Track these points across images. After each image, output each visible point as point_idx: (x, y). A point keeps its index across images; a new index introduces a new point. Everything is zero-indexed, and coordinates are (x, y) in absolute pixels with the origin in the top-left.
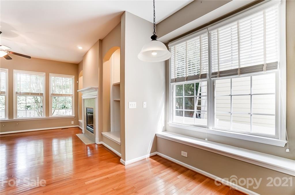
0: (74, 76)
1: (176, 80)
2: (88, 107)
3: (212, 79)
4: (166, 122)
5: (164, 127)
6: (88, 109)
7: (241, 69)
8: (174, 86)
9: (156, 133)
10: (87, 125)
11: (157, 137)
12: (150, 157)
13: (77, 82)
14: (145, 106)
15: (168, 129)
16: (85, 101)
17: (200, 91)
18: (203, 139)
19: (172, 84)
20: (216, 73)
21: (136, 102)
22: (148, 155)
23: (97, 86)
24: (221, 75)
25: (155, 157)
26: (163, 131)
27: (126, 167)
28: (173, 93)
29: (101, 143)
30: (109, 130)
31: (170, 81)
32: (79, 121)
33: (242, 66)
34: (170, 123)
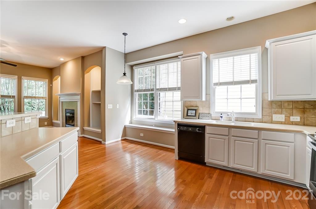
0: (48, 80)
1: (138, 91)
2: (67, 108)
3: (157, 92)
4: (131, 117)
5: (130, 121)
6: (66, 110)
7: (169, 88)
8: (136, 94)
9: (125, 124)
10: (66, 124)
11: (125, 127)
12: (121, 140)
13: (51, 85)
14: (118, 107)
15: (133, 122)
16: (64, 104)
17: (159, 96)
18: (152, 126)
19: (135, 93)
20: (158, 89)
21: (112, 105)
22: (120, 139)
23: (79, 92)
24: (161, 90)
25: (125, 140)
26: (129, 124)
27: (106, 146)
28: (136, 98)
29: (83, 135)
30: (89, 126)
31: (134, 91)
32: (52, 122)
33: (169, 87)
34: (134, 118)
